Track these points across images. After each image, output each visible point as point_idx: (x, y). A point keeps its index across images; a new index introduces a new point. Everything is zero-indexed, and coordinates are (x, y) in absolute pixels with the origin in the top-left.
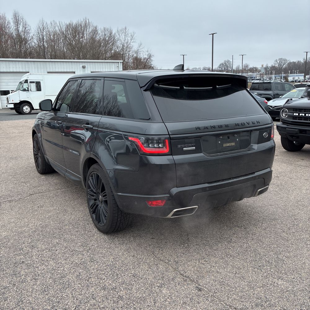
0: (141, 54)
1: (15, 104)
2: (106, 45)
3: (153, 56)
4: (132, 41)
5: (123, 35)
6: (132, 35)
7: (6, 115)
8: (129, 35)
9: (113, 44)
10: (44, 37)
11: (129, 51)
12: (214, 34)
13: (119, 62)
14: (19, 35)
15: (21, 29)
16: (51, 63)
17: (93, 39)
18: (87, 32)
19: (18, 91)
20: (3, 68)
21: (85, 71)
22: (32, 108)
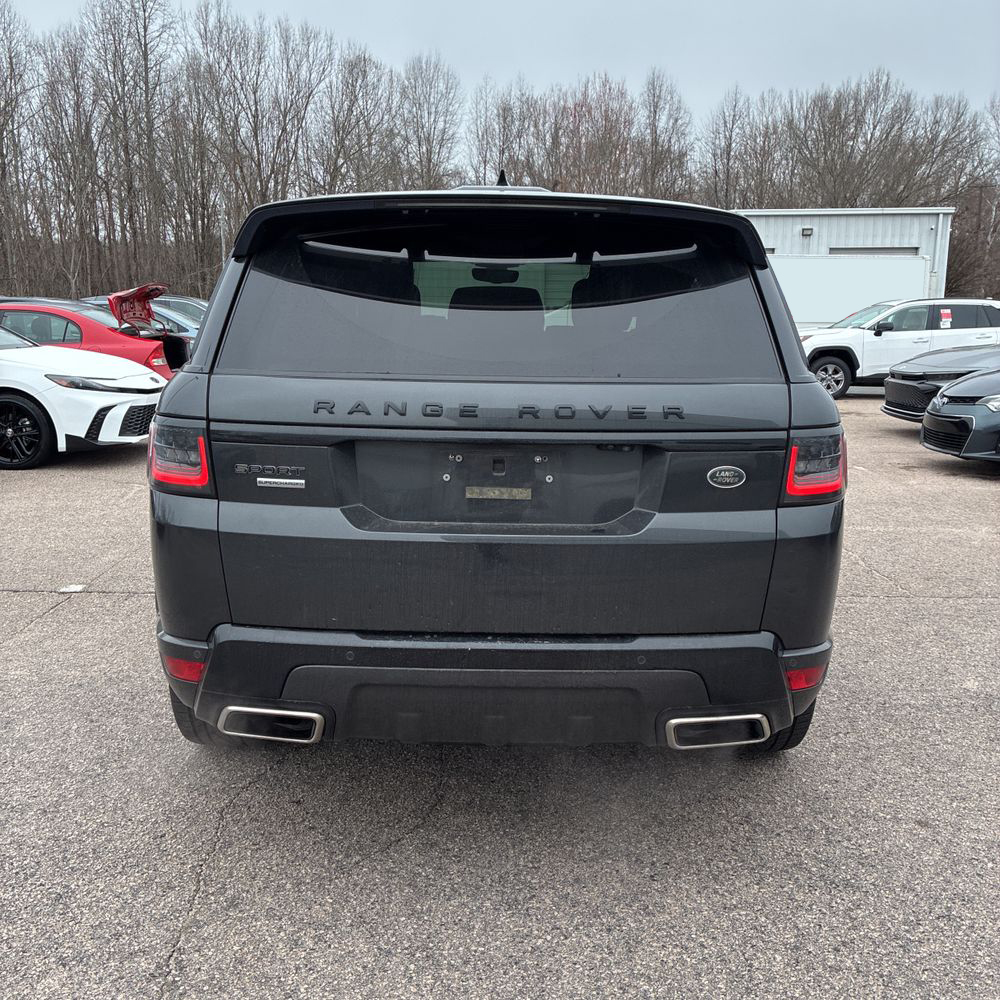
10: (734, 144)
13: (938, 214)
15: (663, 122)
21: (809, 244)
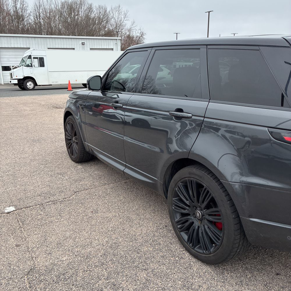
0: (134, 32)
1: (19, 80)
2: (100, 23)
3: (145, 34)
4: (125, 19)
5: (117, 13)
6: (125, 13)
7: (10, 91)
8: (123, 13)
9: (107, 22)
10: (41, 15)
11: (122, 30)
12: (210, 11)
13: (117, 39)
14: (16, 12)
15: (18, 6)
16: (51, 39)
17: (87, 17)
18: (82, 9)
19: (22, 67)
20: (5, 43)
21: (84, 47)
22: (35, 84)
